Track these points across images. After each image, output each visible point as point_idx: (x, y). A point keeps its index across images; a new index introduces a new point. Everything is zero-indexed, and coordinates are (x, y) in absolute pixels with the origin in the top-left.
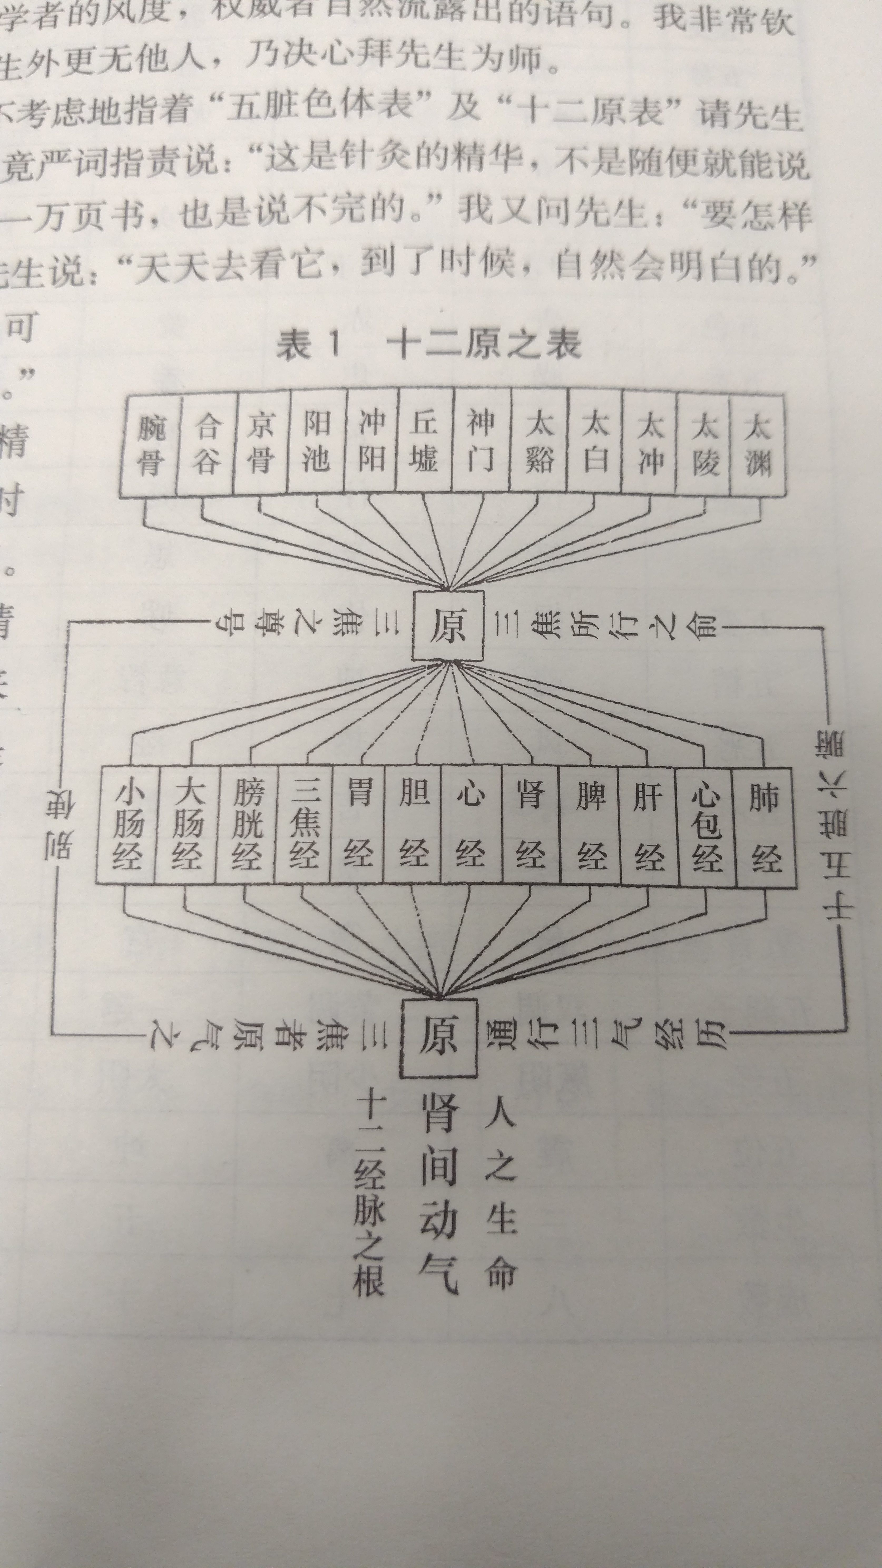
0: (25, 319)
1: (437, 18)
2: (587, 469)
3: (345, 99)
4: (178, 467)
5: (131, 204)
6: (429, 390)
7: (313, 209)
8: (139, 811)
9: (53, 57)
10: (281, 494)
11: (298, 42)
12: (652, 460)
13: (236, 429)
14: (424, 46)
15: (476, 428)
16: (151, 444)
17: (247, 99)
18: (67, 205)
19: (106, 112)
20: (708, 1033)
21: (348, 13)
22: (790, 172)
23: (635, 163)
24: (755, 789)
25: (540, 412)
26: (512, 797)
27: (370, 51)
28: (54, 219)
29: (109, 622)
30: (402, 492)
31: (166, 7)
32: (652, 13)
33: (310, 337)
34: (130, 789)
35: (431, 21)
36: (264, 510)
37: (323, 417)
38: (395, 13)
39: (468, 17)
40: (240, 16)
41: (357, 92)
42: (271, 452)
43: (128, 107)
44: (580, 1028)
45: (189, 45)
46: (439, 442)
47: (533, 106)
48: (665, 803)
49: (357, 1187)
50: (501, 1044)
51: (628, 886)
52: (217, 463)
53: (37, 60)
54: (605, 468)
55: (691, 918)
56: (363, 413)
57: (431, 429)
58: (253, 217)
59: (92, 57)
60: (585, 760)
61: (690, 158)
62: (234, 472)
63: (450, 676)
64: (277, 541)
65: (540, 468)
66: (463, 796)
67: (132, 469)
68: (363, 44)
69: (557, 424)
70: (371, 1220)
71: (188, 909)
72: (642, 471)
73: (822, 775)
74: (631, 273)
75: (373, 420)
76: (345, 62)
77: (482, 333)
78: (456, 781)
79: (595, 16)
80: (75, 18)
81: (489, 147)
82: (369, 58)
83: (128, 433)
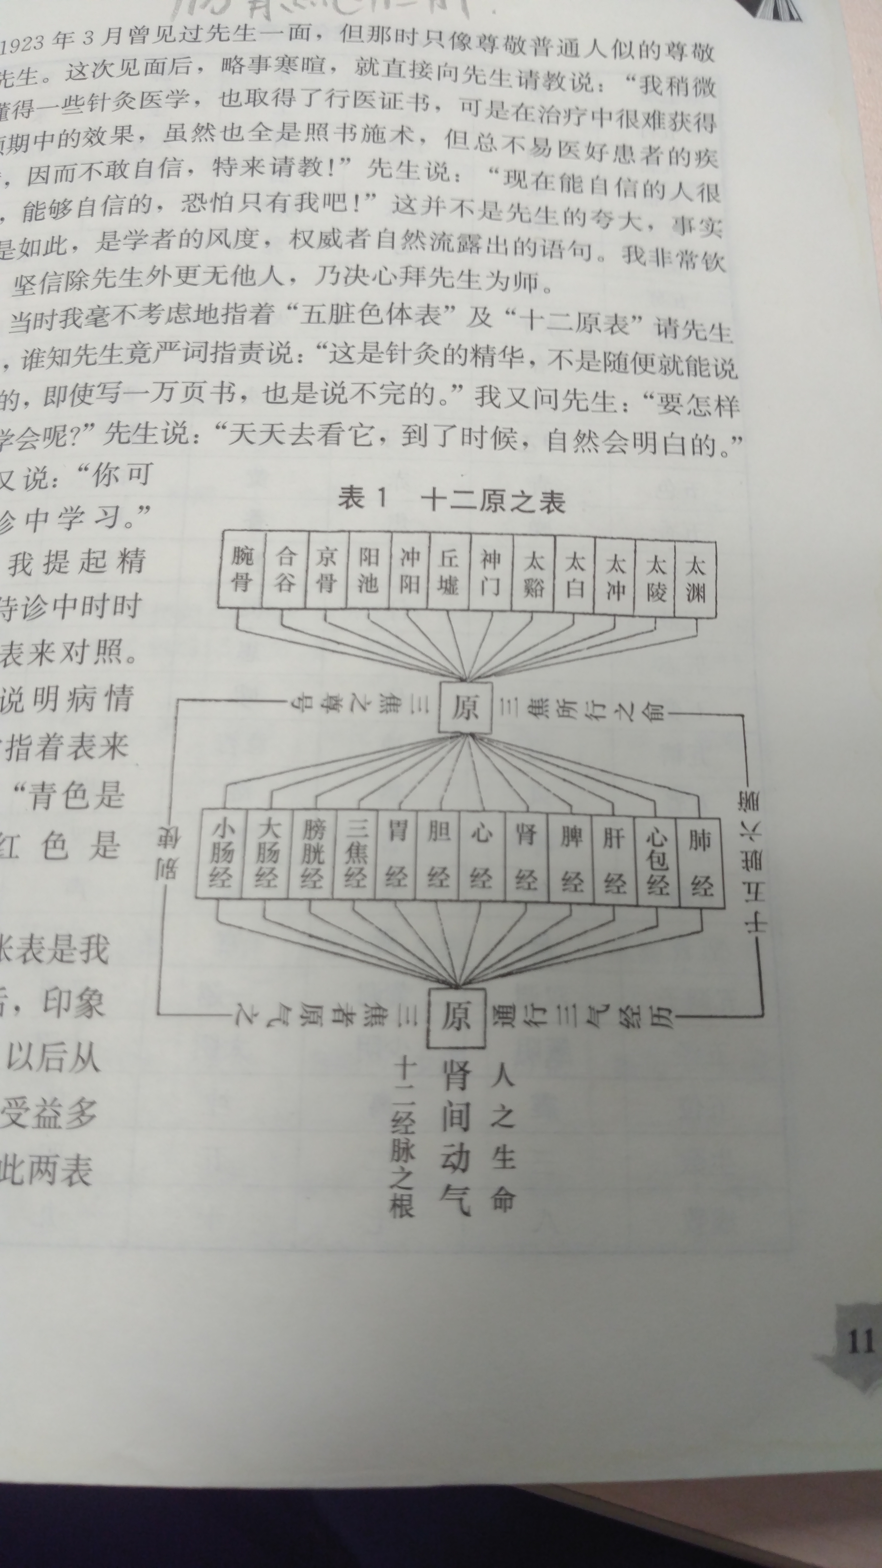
0: (143, 468)
1: (459, 251)
2: (569, 595)
3: (390, 311)
4: (263, 586)
5: (226, 384)
6: (452, 535)
7: (366, 393)
8: (230, 844)
9: (167, 271)
10: (342, 609)
11: (355, 267)
12: (617, 590)
13: (308, 559)
14: (450, 272)
15: (487, 564)
16: (242, 568)
17: (316, 309)
18: (176, 382)
19: (207, 314)
20: (659, 1016)
21: (393, 247)
22: (724, 373)
23: (608, 363)
24: (693, 834)
25: (534, 553)
26: (513, 836)
27: (409, 275)
28: (166, 394)
29: (210, 700)
30: (432, 610)
31: (254, 238)
32: (621, 252)
33: (364, 493)
34: (224, 825)
35: (455, 254)
36: (329, 620)
37: (373, 553)
38: (428, 247)
39: (483, 251)
40: (311, 247)
41: (400, 306)
42: (334, 578)
43: (225, 312)
44: (563, 1012)
45: (272, 267)
46: (460, 574)
47: (532, 317)
48: (627, 842)
49: (393, 1132)
50: (504, 1024)
51: (599, 905)
52: (293, 584)
53: (155, 273)
54: (582, 595)
55: (646, 929)
56: (404, 551)
57: (454, 563)
58: (320, 398)
59: (197, 272)
60: (567, 809)
61: (649, 360)
62: (306, 591)
63: (466, 745)
64: (338, 643)
65: (534, 594)
66: (476, 835)
67: (227, 587)
68: (404, 270)
69: (547, 563)
70: (404, 1158)
71: (267, 917)
72: (609, 598)
73: (743, 824)
74: (603, 448)
75: (411, 556)
76: (390, 283)
77: (492, 493)
78: (470, 823)
79: (578, 252)
80: (184, 243)
81: (498, 350)
82: (408, 280)
83: (224, 558)
